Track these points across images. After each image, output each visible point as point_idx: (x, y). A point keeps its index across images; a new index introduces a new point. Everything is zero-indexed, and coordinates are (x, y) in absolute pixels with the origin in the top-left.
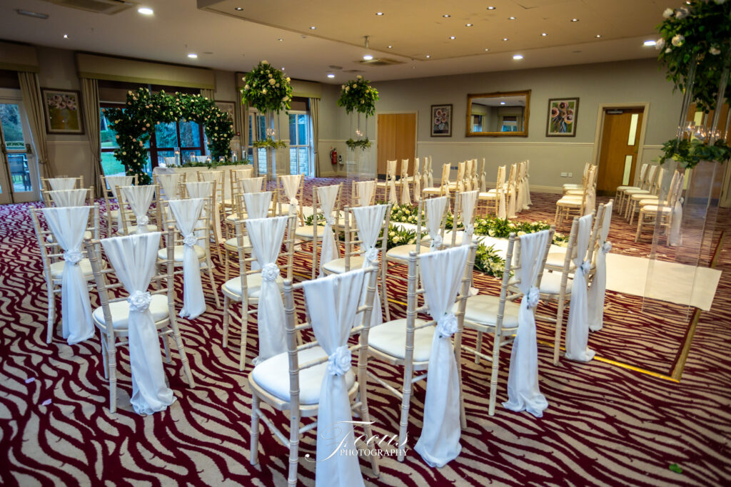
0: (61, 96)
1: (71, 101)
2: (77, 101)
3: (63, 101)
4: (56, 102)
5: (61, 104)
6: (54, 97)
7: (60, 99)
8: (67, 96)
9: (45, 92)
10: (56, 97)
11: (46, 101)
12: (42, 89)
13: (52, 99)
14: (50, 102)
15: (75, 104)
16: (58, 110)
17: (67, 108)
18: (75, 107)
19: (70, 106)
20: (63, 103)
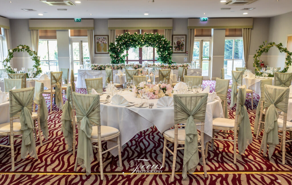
0: (102, 38)
1: (105, 40)
2: (107, 40)
3: (102, 40)
4: (99, 41)
5: (101, 42)
6: (99, 39)
7: (101, 39)
8: (104, 38)
9: (96, 37)
10: (100, 39)
11: (96, 40)
12: (95, 36)
13: (98, 40)
14: (97, 41)
15: (106, 41)
16: (100, 44)
17: (103, 43)
18: (106, 42)
19: (104, 42)
20: (102, 41)
